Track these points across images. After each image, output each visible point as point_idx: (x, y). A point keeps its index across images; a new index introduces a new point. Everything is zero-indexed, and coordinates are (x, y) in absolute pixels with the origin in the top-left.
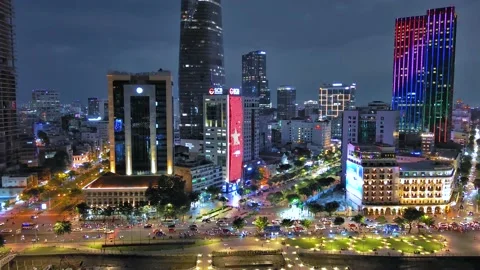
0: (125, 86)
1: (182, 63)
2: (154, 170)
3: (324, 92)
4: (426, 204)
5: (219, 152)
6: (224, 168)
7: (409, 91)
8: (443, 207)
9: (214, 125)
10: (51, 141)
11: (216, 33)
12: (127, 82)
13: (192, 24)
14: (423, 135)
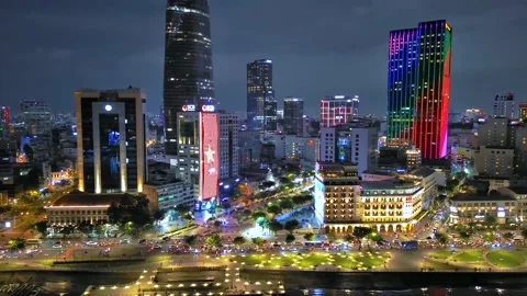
0: (93, 103)
1: (167, 76)
2: (124, 188)
3: (326, 105)
4: (388, 222)
5: (192, 170)
6: (195, 186)
7: (403, 106)
8: (404, 225)
9: (187, 142)
10: (35, 156)
11: (204, 45)
12: (95, 100)
13: (178, 36)
14: (408, 152)
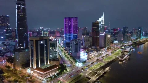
2: (45, 64)
3: (42, 32)
5: (55, 55)
9: (53, 48)
